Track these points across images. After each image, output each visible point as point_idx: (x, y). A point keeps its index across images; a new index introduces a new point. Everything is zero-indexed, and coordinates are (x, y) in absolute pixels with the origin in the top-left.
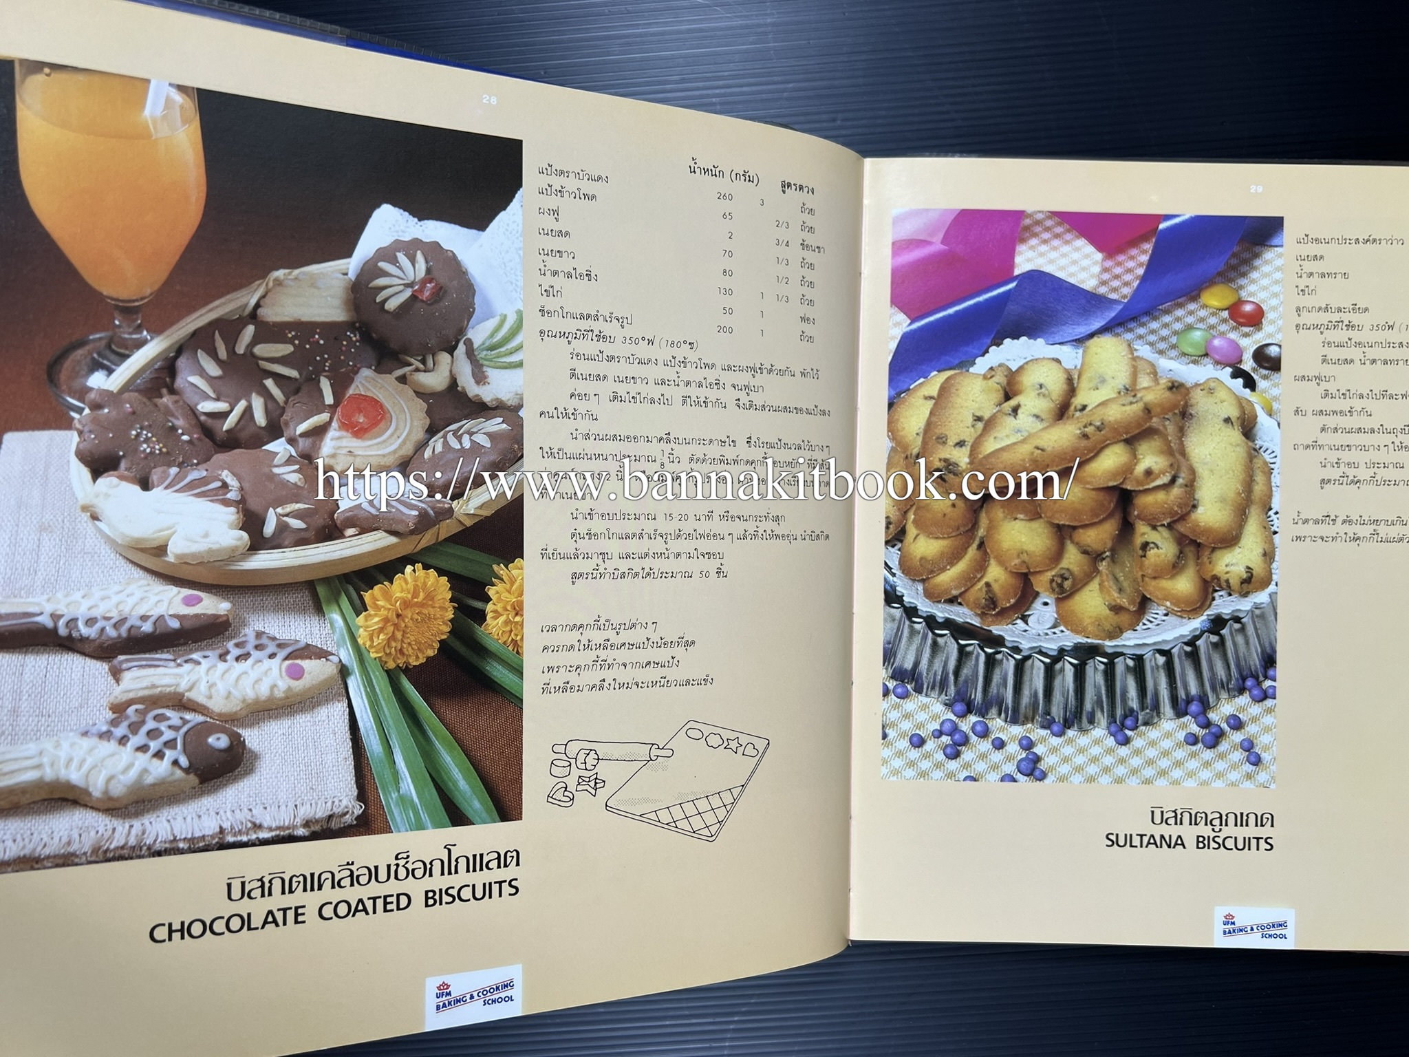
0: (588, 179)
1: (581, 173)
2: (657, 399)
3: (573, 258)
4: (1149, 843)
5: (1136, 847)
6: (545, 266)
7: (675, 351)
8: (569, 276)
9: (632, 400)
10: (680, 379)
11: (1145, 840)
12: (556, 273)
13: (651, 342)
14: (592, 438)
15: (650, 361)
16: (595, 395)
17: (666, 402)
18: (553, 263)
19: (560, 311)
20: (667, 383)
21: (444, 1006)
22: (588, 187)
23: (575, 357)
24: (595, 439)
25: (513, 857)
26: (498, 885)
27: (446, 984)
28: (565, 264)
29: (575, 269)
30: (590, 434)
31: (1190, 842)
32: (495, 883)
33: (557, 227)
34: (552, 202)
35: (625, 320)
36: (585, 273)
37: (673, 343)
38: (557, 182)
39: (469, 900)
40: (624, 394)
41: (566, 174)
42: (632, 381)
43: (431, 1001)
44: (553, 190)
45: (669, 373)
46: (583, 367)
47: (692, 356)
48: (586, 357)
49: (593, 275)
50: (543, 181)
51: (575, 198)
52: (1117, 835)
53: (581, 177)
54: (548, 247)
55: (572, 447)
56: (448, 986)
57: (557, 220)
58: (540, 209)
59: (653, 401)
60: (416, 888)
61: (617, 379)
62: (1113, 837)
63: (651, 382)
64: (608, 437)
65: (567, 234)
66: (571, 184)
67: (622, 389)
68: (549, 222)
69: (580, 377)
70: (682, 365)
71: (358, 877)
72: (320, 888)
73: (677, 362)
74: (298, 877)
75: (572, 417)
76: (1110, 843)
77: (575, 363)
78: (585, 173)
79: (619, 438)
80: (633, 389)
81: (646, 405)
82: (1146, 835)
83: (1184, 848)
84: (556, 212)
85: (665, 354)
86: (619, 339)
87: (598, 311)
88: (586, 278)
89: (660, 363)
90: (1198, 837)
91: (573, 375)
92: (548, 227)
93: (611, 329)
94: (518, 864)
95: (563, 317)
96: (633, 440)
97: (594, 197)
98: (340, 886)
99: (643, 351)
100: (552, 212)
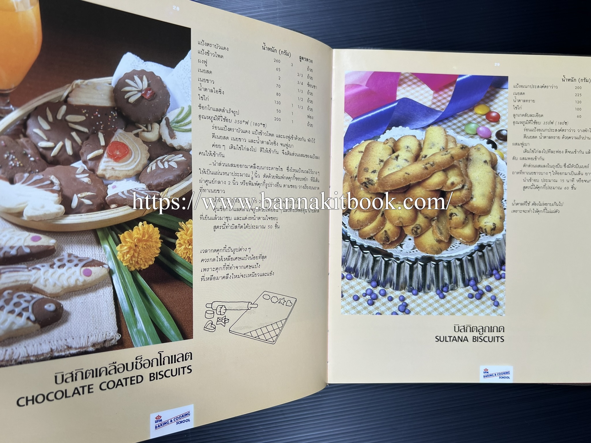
0: (220, 48)
1: (217, 45)
2: (250, 149)
3: (213, 83)
4: (453, 340)
5: (448, 341)
6: (201, 86)
7: (257, 128)
8: (212, 91)
9: (239, 149)
10: (259, 140)
11: (452, 338)
12: (206, 90)
13: (247, 123)
14: (222, 165)
15: (246, 131)
16: (223, 146)
17: (253, 150)
18: (205, 85)
19: (208, 107)
20: (254, 141)
21: (159, 426)
22: (220, 52)
23: (214, 128)
24: (223, 166)
25: (189, 356)
26: (182, 369)
27: (160, 416)
28: (209, 86)
29: (214, 88)
30: (221, 163)
31: (470, 339)
32: (181, 368)
33: (206, 69)
34: (204, 57)
35: (236, 113)
36: (218, 90)
37: (256, 124)
38: (206, 49)
39: (170, 377)
40: (236, 146)
41: (210, 45)
42: (239, 140)
43: (153, 424)
44: (205, 52)
45: (255, 137)
46: (218, 133)
47: (264, 130)
48: (219, 128)
49: (222, 92)
50: (200, 48)
51: (214, 56)
52: (440, 337)
53: (217, 47)
54: (202, 78)
55: (214, 169)
56: (161, 417)
57: (206, 66)
58: (199, 60)
59: (248, 150)
60: (145, 372)
61: (233, 139)
62: (438, 338)
63: (247, 141)
64: (229, 165)
65: (211, 72)
66: (212, 50)
67: (235, 144)
68: (203, 66)
69: (217, 137)
70: (260, 134)
71: (118, 369)
72: (100, 375)
73: (258, 132)
74: (89, 371)
75: (213, 155)
76: (437, 340)
77: (214, 131)
78: (218, 45)
79: (234, 165)
80: (240, 144)
81: (245, 151)
82: (452, 337)
83: (468, 341)
84: (206, 62)
85: (253, 128)
86: (233, 121)
87: (224, 108)
88: (219, 93)
89: (251, 133)
90: (473, 337)
91: (213, 136)
92: (202, 69)
93: (230, 116)
94: (191, 359)
95: (209, 110)
96: (240, 166)
97: (222, 57)
98: (110, 374)
99: (244, 127)
100: (204, 62)
